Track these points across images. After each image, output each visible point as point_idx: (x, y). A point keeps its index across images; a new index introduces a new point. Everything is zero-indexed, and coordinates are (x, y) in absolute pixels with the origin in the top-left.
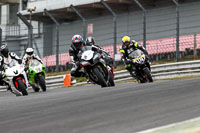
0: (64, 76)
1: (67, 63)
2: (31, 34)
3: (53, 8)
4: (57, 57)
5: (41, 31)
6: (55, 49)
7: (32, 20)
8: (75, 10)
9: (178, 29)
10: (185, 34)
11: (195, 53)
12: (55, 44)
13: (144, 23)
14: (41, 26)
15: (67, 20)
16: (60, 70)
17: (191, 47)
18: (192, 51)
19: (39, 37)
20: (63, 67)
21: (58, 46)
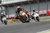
0: (10, 20)
1: (11, 17)
2: (2, 10)
3: (8, 3)
4: (9, 16)
5: (5, 9)
6: (8, 14)
7: (2, 6)
8: (13, 4)
9: (39, 9)
10: (41, 10)
11: (43, 15)
12: (8, 12)
13: (31, 7)
14: (5, 8)
15: (11, 7)
16: (9, 19)
17: (42, 13)
18: (42, 14)
19: (4, 11)
20: (10, 18)
21: (9, 13)
